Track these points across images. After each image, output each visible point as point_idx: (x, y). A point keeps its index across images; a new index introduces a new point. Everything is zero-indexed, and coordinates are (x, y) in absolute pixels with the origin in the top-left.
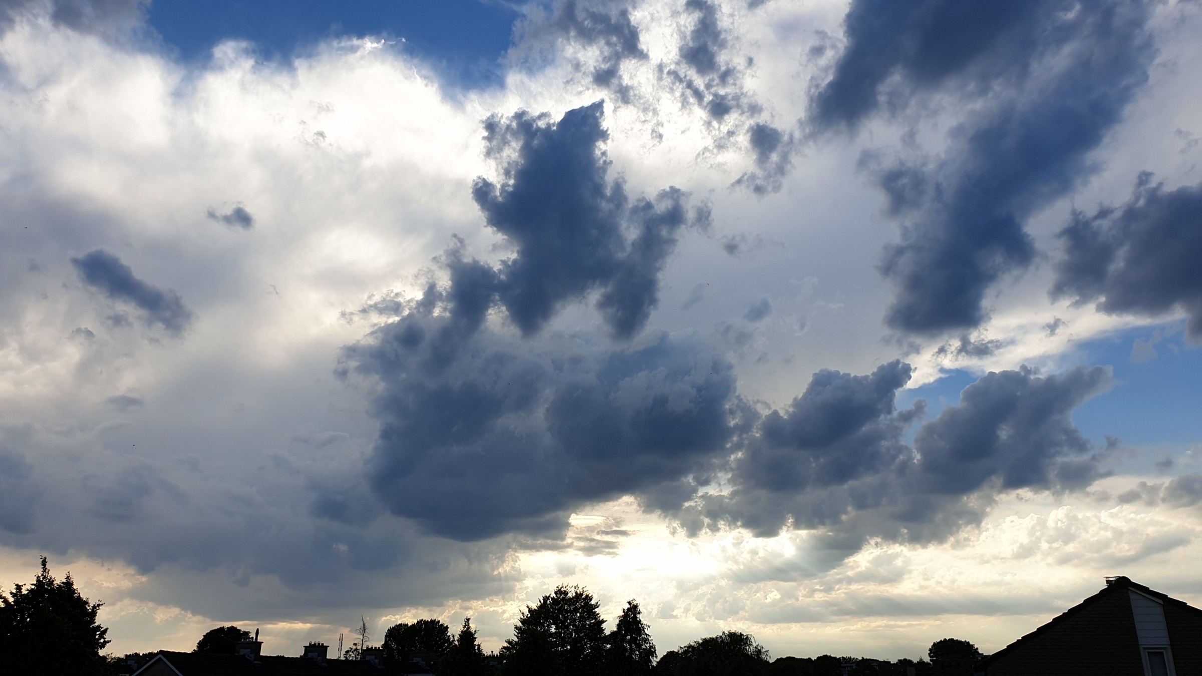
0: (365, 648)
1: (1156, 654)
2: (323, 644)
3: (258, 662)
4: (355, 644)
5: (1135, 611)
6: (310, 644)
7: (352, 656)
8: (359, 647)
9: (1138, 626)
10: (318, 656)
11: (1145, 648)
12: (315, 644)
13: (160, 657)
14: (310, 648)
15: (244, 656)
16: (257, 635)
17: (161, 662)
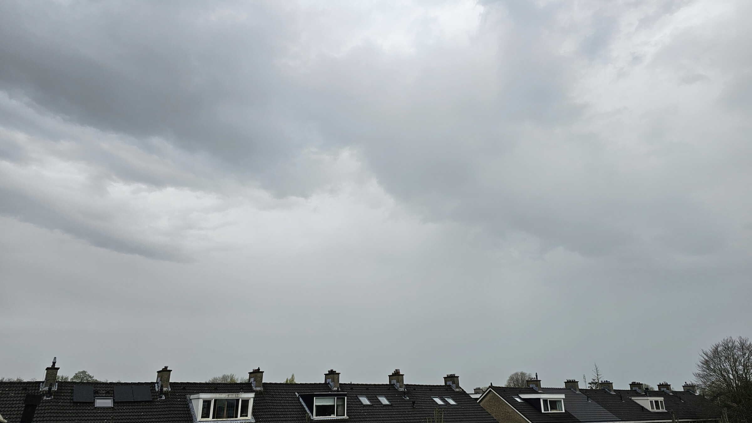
0: (600, 382)
2: (574, 380)
3: (541, 391)
4: (594, 380)
6: (567, 381)
7: (594, 388)
8: (596, 381)
12: (570, 381)
13: (490, 390)
14: (568, 383)
15: (532, 388)
16: (537, 376)
17: (491, 392)
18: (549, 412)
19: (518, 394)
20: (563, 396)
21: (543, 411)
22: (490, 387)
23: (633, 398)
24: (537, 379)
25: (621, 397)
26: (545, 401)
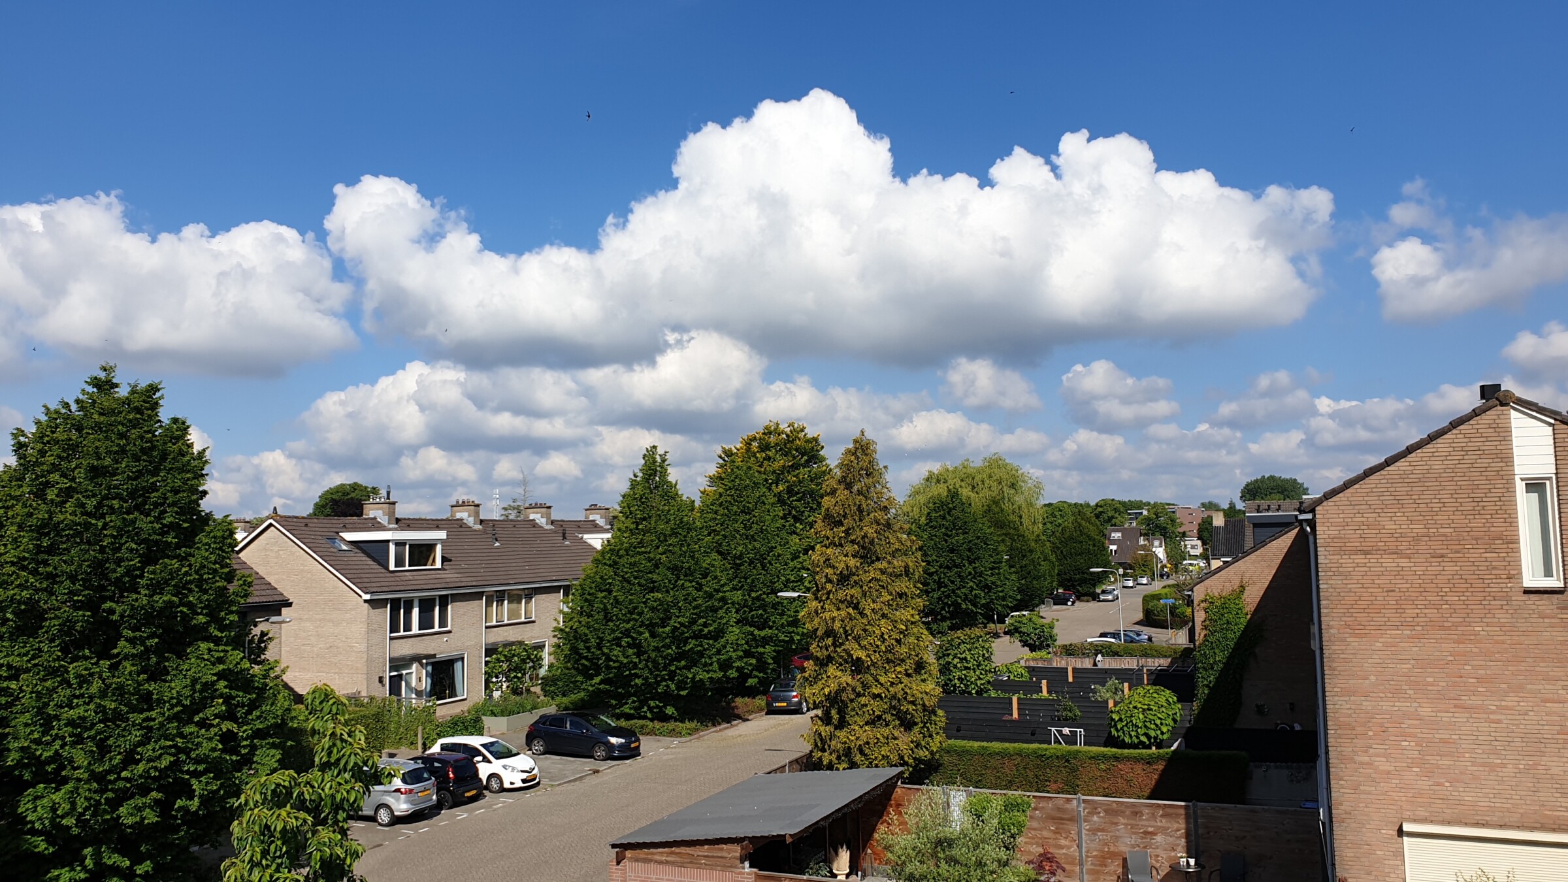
0: (527, 504)
1: (1535, 486)
2: (473, 502)
3: (391, 526)
4: (512, 502)
5: (1515, 433)
6: (458, 502)
7: (511, 517)
8: (519, 503)
9: (1516, 451)
10: (469, 516)
11: (1522, 479)
12: (463, 502)
13: (271, 525)
14: (457, 507)
15: (375, 518)
16: (388, 493)
17: (272, 528)
18: (407, 568)
19: (338, 533)
20: (442, 535)
21: (392, 567)
22: (268, 518)
23: (586, 536)
24: (388, 498)
25: (564, 534)
26: (400, 544)
